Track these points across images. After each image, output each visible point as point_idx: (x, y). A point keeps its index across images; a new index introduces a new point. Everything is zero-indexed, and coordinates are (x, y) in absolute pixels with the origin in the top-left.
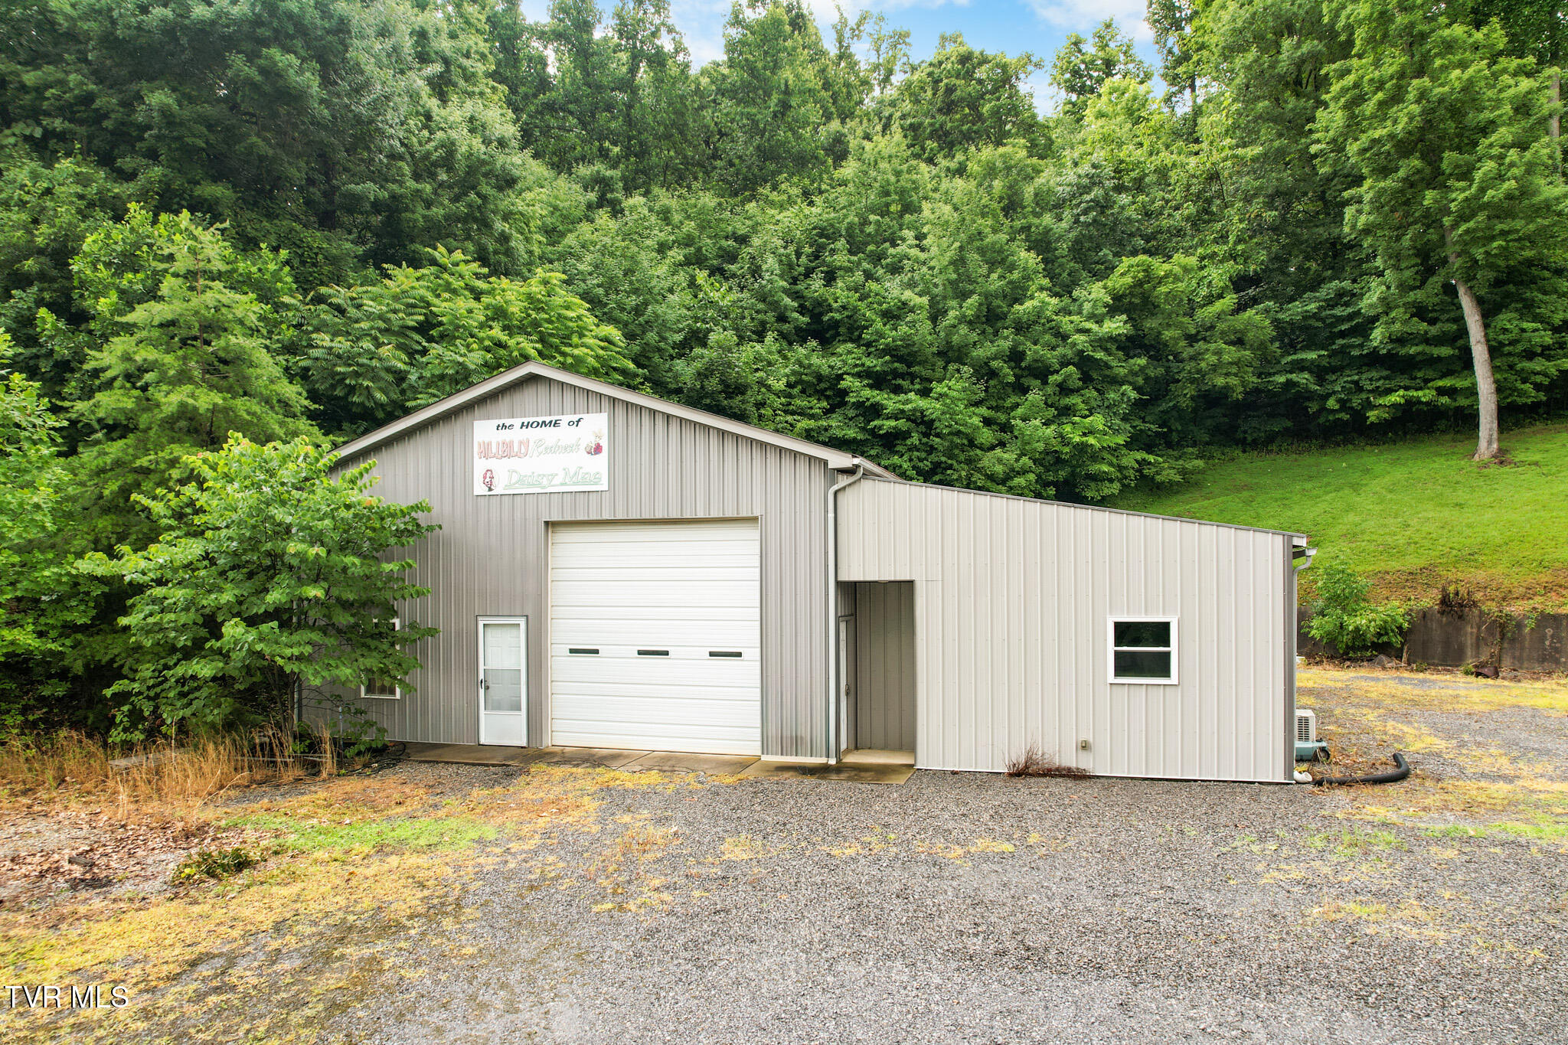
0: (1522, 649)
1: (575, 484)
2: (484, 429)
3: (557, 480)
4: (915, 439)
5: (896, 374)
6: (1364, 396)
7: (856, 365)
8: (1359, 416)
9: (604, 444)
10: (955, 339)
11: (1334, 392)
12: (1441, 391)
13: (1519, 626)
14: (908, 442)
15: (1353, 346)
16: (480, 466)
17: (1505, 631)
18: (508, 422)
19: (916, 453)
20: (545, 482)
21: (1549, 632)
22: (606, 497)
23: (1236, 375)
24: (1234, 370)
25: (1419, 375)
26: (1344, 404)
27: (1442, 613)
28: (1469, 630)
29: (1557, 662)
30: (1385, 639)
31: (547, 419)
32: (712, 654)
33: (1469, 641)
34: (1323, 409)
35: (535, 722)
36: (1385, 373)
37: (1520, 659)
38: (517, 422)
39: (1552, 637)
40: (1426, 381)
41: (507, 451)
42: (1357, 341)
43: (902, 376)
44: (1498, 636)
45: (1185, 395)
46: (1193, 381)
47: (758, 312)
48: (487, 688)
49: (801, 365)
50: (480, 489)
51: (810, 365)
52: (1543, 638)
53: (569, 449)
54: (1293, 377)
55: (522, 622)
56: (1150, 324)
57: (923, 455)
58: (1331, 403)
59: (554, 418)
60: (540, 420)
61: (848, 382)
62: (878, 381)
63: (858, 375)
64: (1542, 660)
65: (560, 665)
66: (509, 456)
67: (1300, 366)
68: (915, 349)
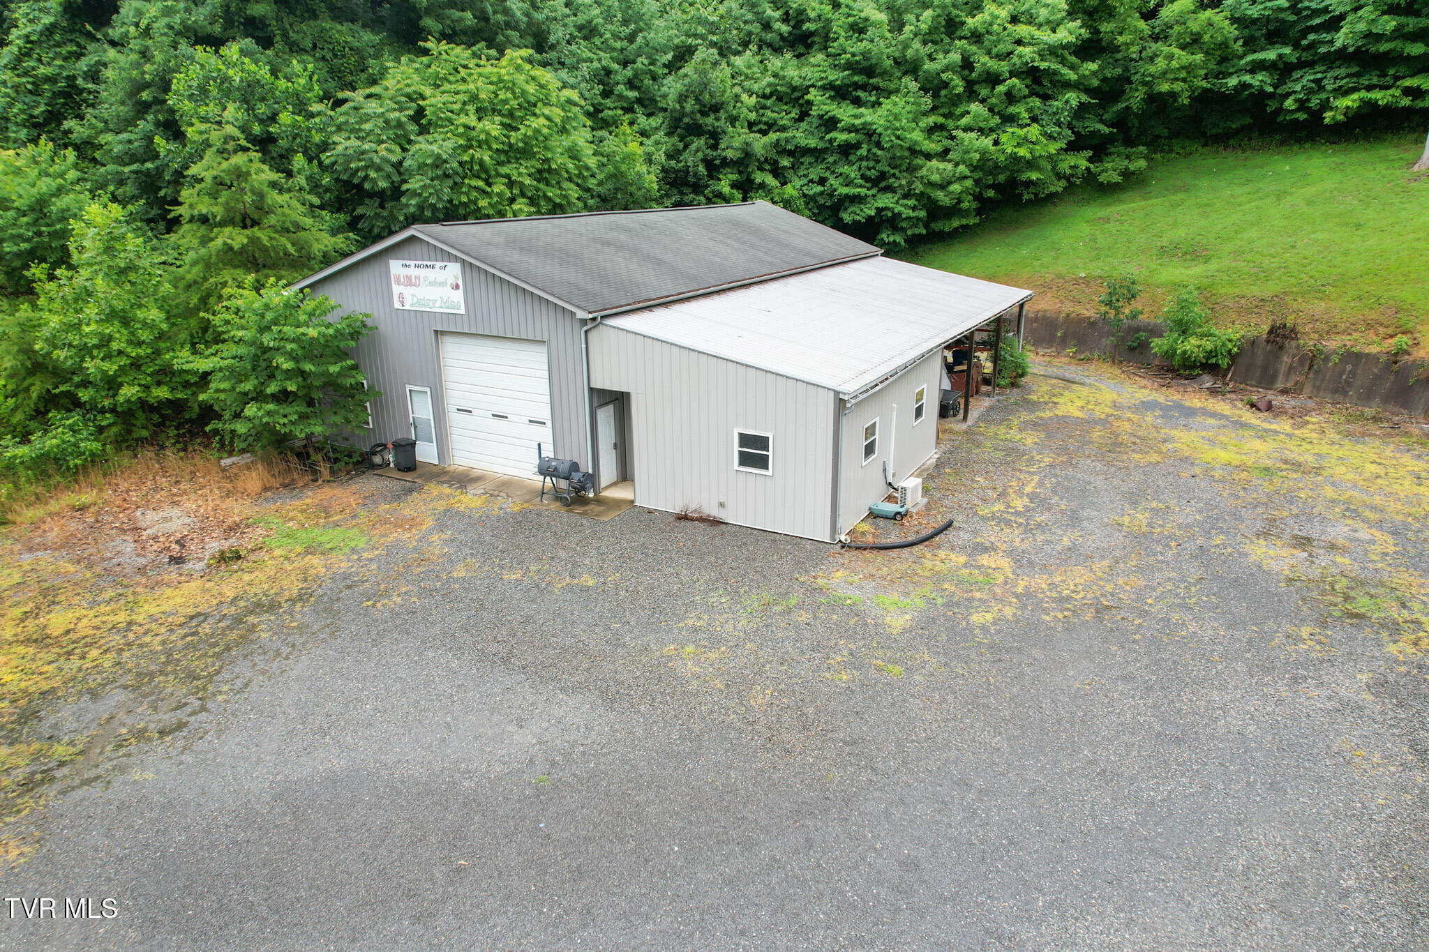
0: (1323, 380)
1: (447, 308)
2: (396, 267)
3: (438, 304)
4: (863, 151)
5: (857, 86)
6: (1324, 96)
7: (822, 78)
8: (1317, 115)
9: (460, 283)
10: (910, 53)
11: (1295, 92)
12: (1407, 91)
13: (1327, 359)
14: (858, 153)
15: (1322, 42)
16: (396, 289)
17: (1312, 362)
18: (408, 263)
19: (864, 164)
20: (431, 305)
21: (1349, 367)
22: (465, 318)
23: (1184, 80)
24: (1183, 74)
25: (1391, 72)
26: (1302, 105)
27: (1268, 342)
28: (1285, 359)
29: (1345, 394)
30: (1214, 360)
31: (429, 263)
32: (530, 421)
33: (1283, 369)
34: (1280, 110)
35: (442, 451)
36: (1355, 69)
37: (1318, 389)
38: (412, 263)
39: (1350, 372)
40: (1397, 78)
41: (409, 282)
42: (1326, 36)
43: (864, 87)
44: (1307, 367)
45: (1136, 98)
46: (1145, 84)
47: (746, 22)
48: (415, 427)
49: (775, 76)
50: (397, 305)
51: (784, 77)
52: (1342, 372)
53: (442, 284)
54: (1247, 78)
55: (428, 390)
56: (1105, 27)
57: (871, 164)
58: (1289, 103)
59: (432, 263)
60: (425, 263)
61: (813, 95)
62: (841, 93)
63: (824, 88)
64: (1335, 391)
65: (454, 418)
66: (410, 285)
67: (1255, 68)
68: (874, 61)
